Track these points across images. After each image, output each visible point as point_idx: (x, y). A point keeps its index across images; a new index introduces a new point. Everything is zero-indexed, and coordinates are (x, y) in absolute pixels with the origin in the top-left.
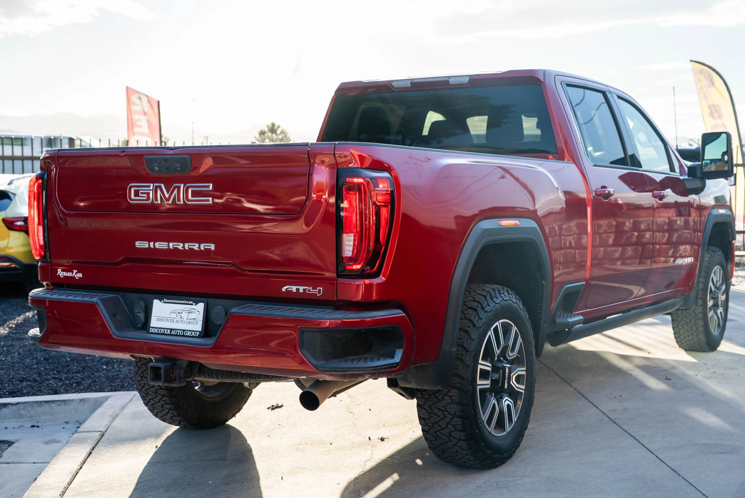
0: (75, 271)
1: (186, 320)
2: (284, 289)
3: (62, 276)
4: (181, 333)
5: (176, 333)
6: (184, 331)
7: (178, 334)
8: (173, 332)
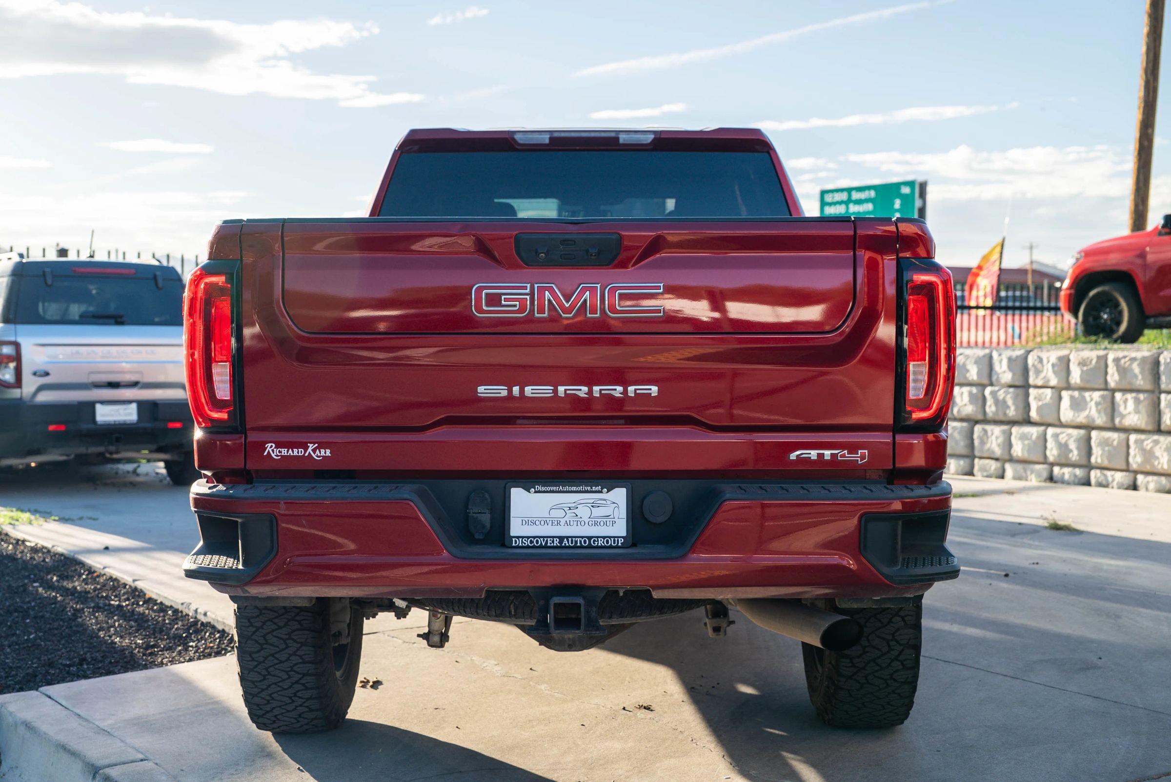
0: (311, 446)
1: (587, 521)
2: (793, 456)
3: (277, 456)
4: (585, 543)
5: (572, 543)
6: (590, 538)
7: (579, 544)
8: (566, 542)
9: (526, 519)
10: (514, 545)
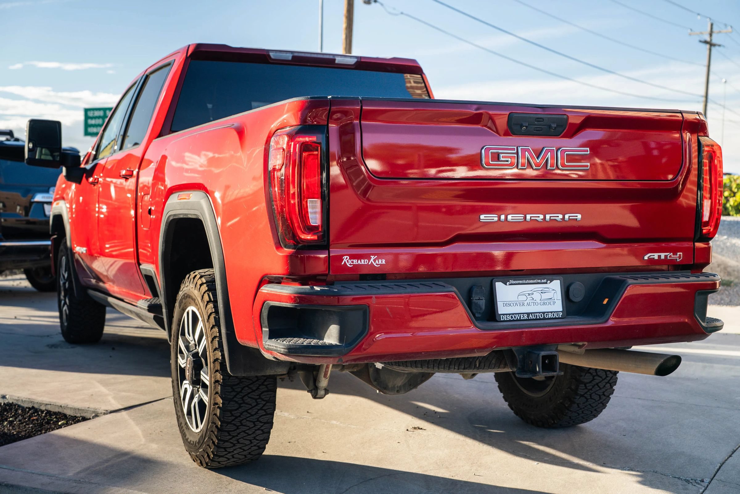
0: (373, 257)
1: (539, 302)
2: (646, 258)
3: (350, 265)
4: (542, 316)
5: (534, 317)
6: (544, 313)
7: (538, 318)
8: (531, 317)
9: (506, 303)
10: (502, 319)
